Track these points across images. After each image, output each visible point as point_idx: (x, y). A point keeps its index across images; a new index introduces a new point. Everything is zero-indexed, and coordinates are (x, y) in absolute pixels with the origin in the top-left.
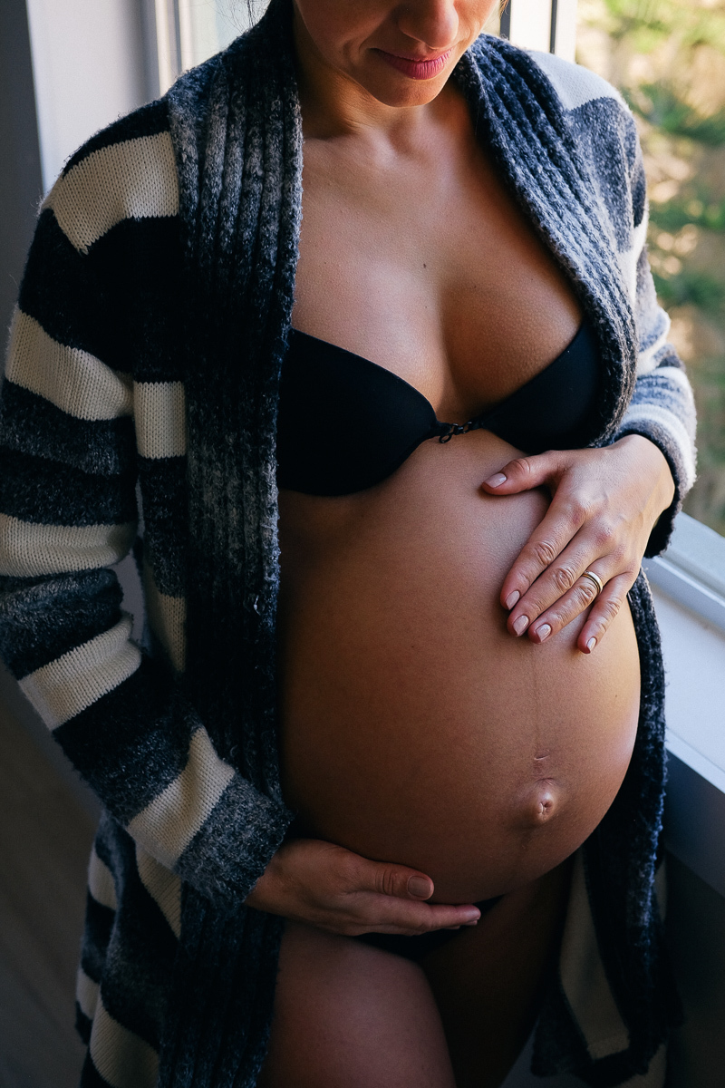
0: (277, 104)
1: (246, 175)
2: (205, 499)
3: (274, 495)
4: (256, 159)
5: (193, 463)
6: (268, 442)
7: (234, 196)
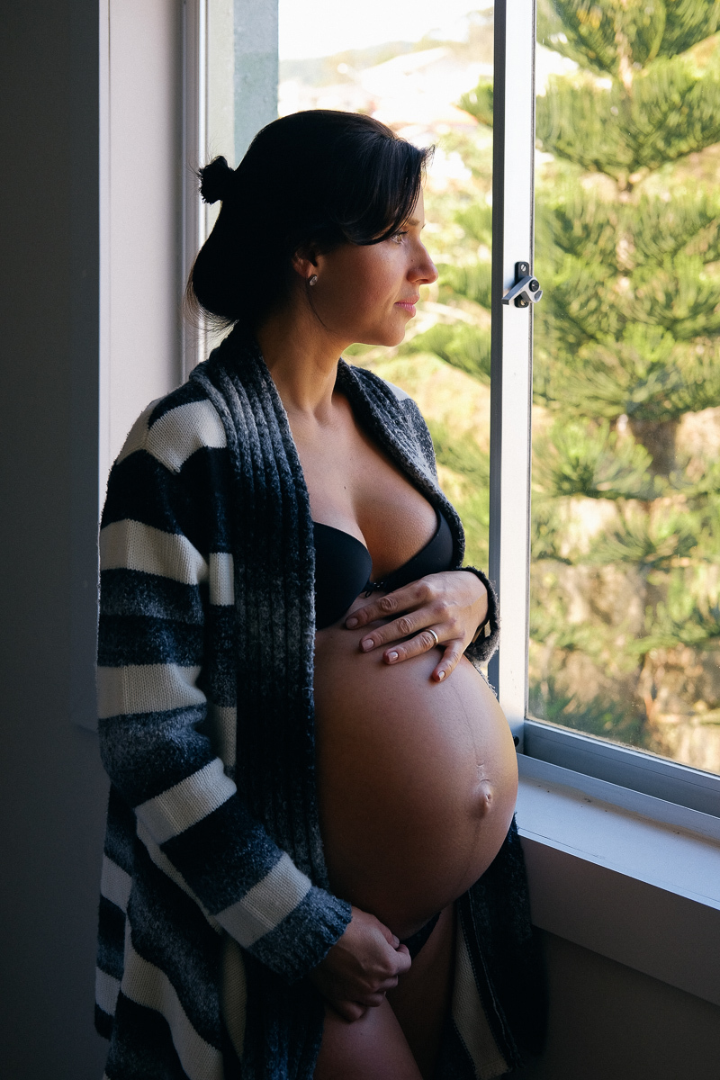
0: (264, 384)
1: (258, 424)
2: (252, 630)
3: (313, 614)
4: (261, 414)
5: (243, 608)
6: (310, 576)
7: (256, 436)
